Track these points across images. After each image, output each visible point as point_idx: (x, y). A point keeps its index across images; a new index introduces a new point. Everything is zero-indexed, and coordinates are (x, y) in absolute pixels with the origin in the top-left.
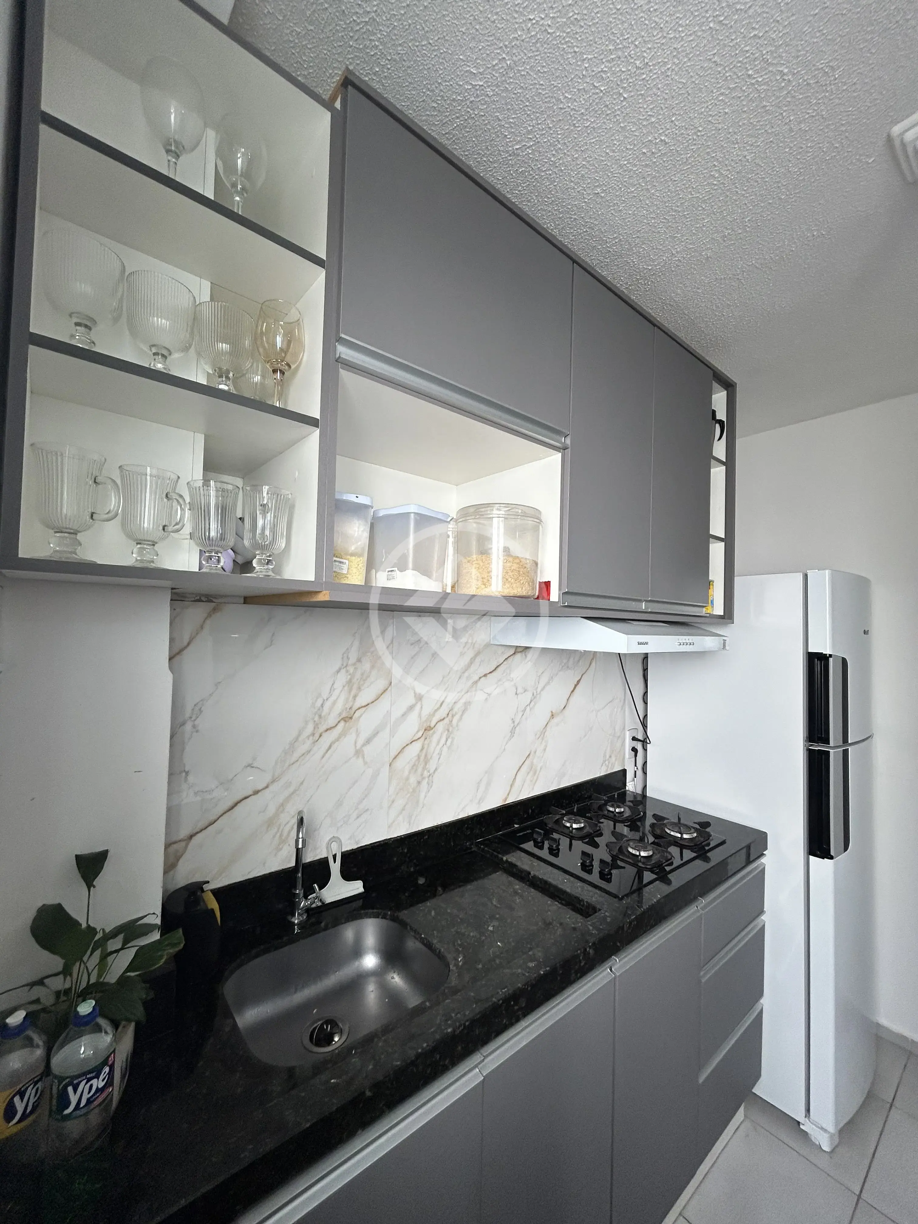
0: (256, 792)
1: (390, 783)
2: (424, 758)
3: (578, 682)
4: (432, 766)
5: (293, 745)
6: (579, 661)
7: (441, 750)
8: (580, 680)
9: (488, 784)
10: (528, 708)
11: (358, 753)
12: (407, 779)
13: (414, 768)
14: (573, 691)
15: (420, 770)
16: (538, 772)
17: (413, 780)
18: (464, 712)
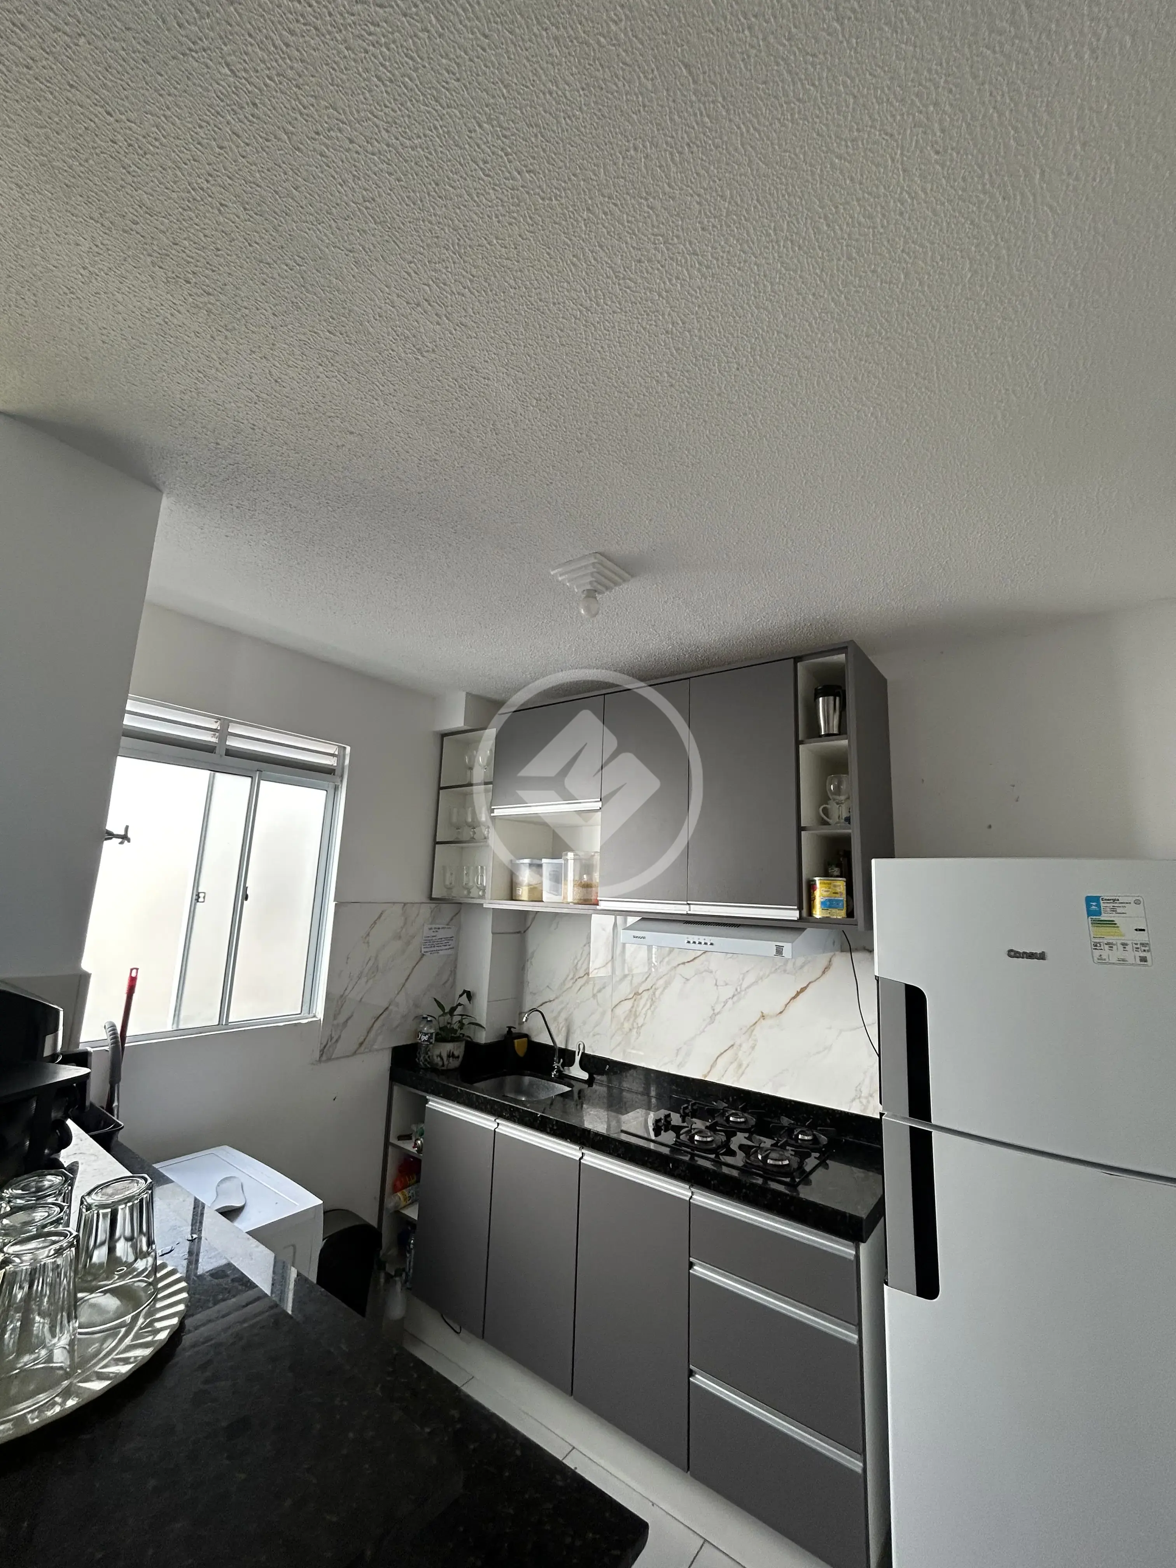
0: (550, 1001)
1: (612, 1021)
2: (633, 1014)
3: (803, 990)
4: (640, 1021)
5: (564, 983)
6: (802, 967)
7: (647, 1011)
8: (805, 988)
9: (688, 1054)
10: (730, 1002)
11: (594, 996)
12: (622, 1024)
13: (627, 1018)
14: (794, 998)
15: (632, 1020)
16: (744, 1067)
17: (627, 1026)
18: (665, 988)
